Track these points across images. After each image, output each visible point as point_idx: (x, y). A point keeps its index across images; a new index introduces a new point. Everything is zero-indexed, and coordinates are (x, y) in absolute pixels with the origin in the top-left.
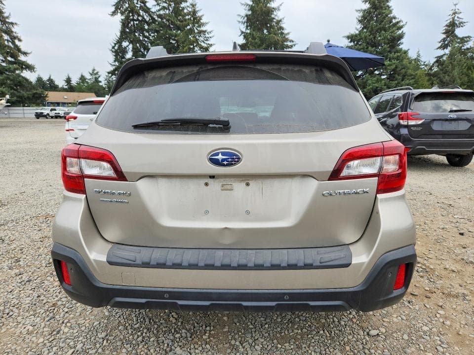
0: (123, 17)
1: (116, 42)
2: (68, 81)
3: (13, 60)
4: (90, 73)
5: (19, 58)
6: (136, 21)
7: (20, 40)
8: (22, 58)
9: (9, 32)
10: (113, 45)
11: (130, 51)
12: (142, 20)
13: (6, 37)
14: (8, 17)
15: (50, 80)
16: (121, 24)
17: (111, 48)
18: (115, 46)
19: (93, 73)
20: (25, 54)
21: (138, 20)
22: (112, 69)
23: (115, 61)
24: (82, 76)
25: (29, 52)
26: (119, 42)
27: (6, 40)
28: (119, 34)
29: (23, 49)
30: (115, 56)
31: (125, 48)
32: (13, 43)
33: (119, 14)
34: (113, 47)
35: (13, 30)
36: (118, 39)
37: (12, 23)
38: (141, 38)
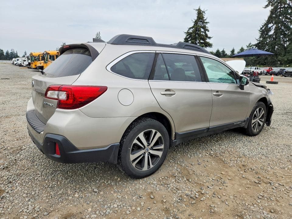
0: (272, 8)
1: (264, 25)
2: (233, 51)
3: (203, 42)
4: (247, 46)
5: (206, 41)
6: (282, 8)
7: (208, 31)
8: (208, 40)
9: (204, 28)
10: (262, 27)
11: (273, 29)
12: (288, 7)
13: (202, 30)
14: (205, 20)
15: (223, 52)
16: (270, 12)
17: (259, 29)
18: (263, 27)
19: (249, 46)
20: (210, 38)
21: (284, 7)
22: (257, 43)
23: (260, 37)
24: (242, 48)
25: (211, 37)
26: (266, 25)
27: (202, 32)
28: (267, 19)
29: (209, 36)
30: (261, 34)
31: (270, 28)
32: (205, 33)
33: (270, 6)
34: (261, 29)
35: (207, 26)
36: (266, 23)
37: (207, 23)
38: (284, 20)
